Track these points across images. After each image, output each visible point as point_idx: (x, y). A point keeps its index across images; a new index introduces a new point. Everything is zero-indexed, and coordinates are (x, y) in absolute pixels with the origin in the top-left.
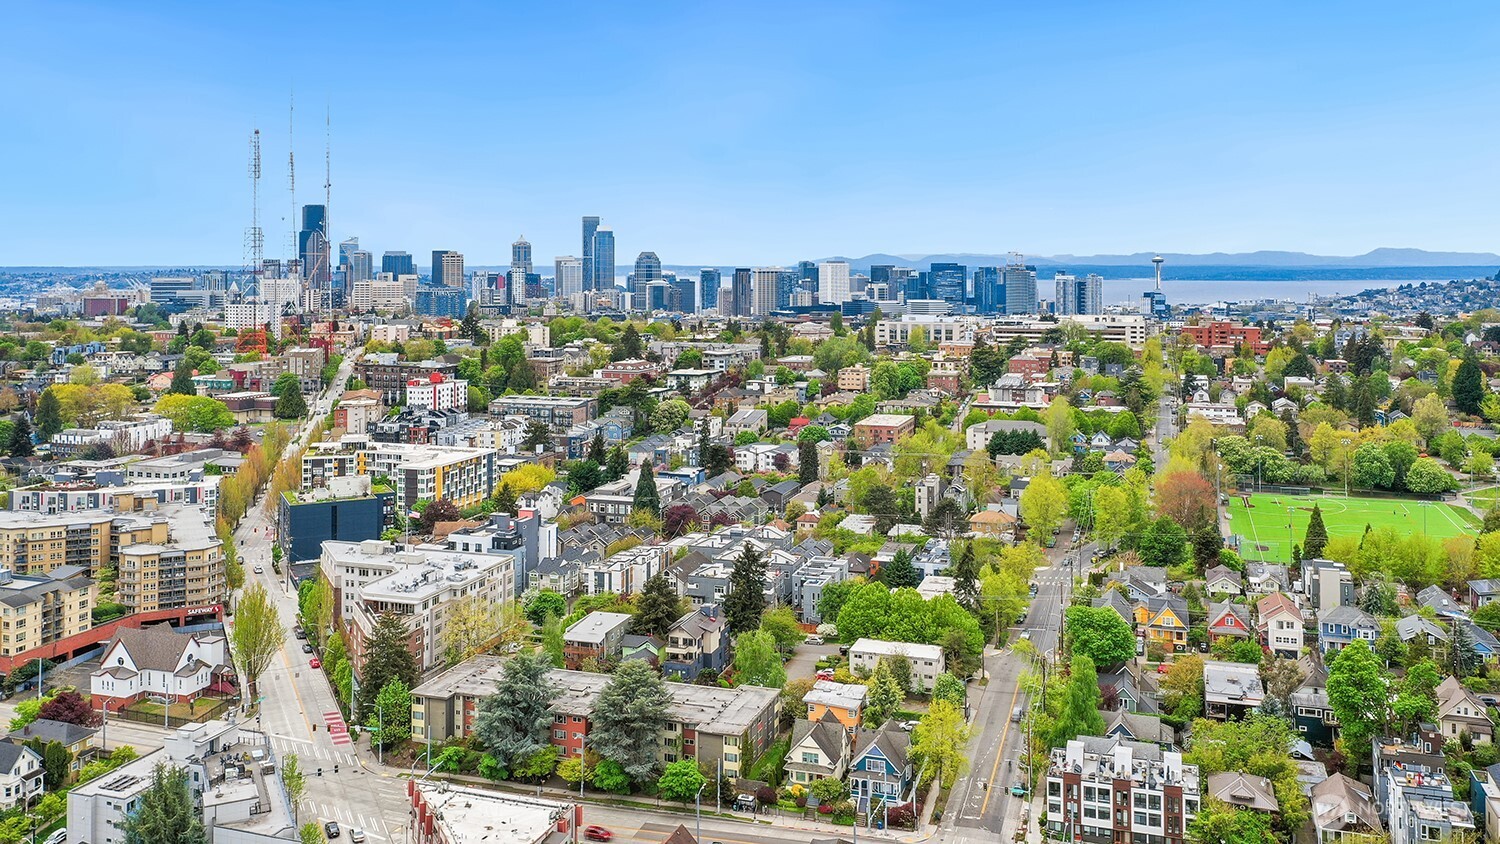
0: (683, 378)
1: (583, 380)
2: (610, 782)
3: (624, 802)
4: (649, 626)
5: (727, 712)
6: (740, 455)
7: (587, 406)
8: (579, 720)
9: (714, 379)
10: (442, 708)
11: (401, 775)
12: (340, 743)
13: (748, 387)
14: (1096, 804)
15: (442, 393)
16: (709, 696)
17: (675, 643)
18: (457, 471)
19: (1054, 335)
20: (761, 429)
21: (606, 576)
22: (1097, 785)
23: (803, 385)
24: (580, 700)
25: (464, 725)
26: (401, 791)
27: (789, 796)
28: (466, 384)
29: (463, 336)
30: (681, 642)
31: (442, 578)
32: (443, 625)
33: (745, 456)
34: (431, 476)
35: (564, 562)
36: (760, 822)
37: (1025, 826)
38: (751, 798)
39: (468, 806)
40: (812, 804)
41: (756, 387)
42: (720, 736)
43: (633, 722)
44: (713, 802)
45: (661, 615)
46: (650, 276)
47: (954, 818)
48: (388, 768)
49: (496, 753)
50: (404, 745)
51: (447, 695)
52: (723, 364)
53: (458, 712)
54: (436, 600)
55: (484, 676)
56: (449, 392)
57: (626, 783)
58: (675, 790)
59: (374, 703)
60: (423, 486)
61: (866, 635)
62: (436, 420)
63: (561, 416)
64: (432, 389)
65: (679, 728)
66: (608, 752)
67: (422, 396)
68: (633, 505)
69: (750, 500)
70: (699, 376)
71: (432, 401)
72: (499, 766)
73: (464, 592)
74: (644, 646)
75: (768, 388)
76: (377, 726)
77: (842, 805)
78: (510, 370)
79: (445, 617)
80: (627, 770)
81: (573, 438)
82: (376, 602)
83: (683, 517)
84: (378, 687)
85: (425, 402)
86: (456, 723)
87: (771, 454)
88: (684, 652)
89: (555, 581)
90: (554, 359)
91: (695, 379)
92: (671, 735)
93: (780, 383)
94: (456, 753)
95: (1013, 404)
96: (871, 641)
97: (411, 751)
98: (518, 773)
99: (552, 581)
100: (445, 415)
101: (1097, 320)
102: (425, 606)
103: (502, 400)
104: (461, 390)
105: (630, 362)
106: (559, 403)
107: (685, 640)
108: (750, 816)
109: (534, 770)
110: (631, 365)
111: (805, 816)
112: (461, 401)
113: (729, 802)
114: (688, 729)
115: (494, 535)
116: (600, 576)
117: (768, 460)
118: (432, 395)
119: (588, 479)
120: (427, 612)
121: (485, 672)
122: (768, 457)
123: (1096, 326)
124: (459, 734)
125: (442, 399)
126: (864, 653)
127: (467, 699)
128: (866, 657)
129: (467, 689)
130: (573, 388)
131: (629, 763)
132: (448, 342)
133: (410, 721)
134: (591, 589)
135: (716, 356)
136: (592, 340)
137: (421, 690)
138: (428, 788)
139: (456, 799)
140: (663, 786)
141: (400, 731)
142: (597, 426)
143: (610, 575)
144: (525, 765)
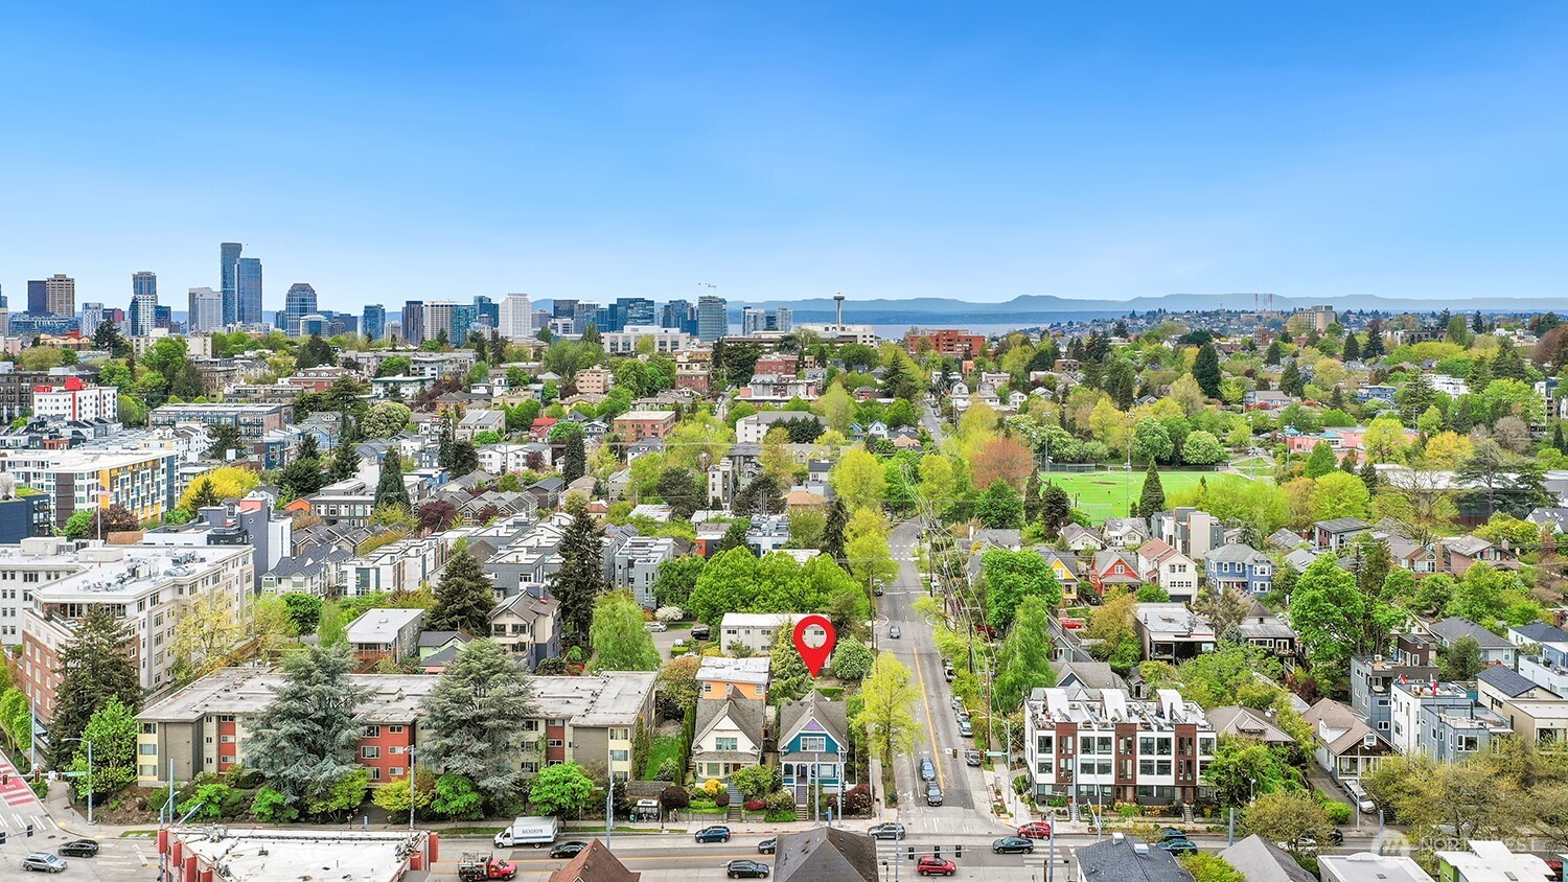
0: (391, 385)
1: (269, 387)
2: (458, 803)
3: (475, 830)
4: (454, 618)
5: (600, 701)
6: (484, 456)
7: (280, 412)
8: (399, 730)
9: (428, 386)
10: (187, 734)
11: (124, 835)
12: (18, 802)
13: (473, 391)
14: (1094, 758)
15: (84, 401)
16: (568, 687)
17: (501, 630)
18: (129, 476)
19: (789, 342)
20: (500, 431)
21: (373, 573)
22: (1096, 734)
23: (539, 387)
24: (394, 705)
25: (219, 757)
26: (132, 855)
27: (702, 796)
28: (115, 391)
29: (96, 348)
30: (509, 629)
31: (156, 574)
32: (166, 633)
33: (490, 456)
34: (94, 481)
35: (310, 561)
36: (671, 831)
37: (999, 797)
38: (655, 803)
39: (263, 853)
40: (735, 800)
41: (482, 390)
42: (603, 728)
43: (486, 719)
44: (599, 815)
45: (469, 603)
46: (304, 311)
47: (911, 798)
48: (103, 827)
49: (280, 784)
50: (127, 793)
51: (193, 716)
52: (436, 372)
53: (209, 740)
54: (154, 600)
55: (241, 690)
56: (93, 401)
57: (480, 803)
58: (557, 802)
59: (80, 736)
60: (84, 494)
61: (733, 609)
62: (81, 430)
63: (248, 424)
64: (71, 396)
65: (542, 725)
66: (455, 762)
67: (57, 404)
68: (375, 504)
69: (516, 495)
70: (411, 382)
71: (71, 411)
72: (288, 801)
73: (193, 589)
74: (450, 643)
75: (497, 391)
76: (86, 769)
77: (779, 797)
78: (171, 378)
79: (168, 623)
80: (482, 784)
81: (271, 444)
82: (64, 606)
83: (442, 513)
84: (85, 716)
85: (61, 411)
86: (206, 755)
87: (521, 453)
88: (515, 641)
89: (301, 585)
90: (225, 368)
91: (407, 386)
92: (532, 736)
93: (512, 385)
94: (219, 792)
95: (778, 398)
96: (740, 614)
97: (138, 800)
98: (317, 808)
99: (295, 585)
100: (92, 425)
101: (827, 329)
102: (141, 606)
103: (166, 407)
104: (108, 398)
105: (324, 368)
106: (244, 409)
107: (515, 628)
108: (656, 825)
109: (341, 802)
110: (327, 371)
111: (728, 817)
112: (108, 413)
113: (623, 812)
114: (555, 727)
115: (209, 532)
116: (363, 573)
117: (518, 460)
118: (71, 403)
119: (306, 480)
120: (143, 615)
121: (241, 685)
122: (518, 456)
123: (827, 335)
124: (211, 769)
125: (84, 409)
126: (739, 627)
127: (226, 721)
128: (742, 632)
129: (223, 707)
130: (257, 396)
131: (485, 774)
132: (80, 354)
133: (134, 758)
134: (352, 589)
135: (426, 362)
136: (267, 351)
137: (149, 714)
138: (191, 837)
139: (242, 847)
140: (538, 799)
141: (121, 774)
142: (300, 432)
143: (378, 570)
144: (326, 796)
